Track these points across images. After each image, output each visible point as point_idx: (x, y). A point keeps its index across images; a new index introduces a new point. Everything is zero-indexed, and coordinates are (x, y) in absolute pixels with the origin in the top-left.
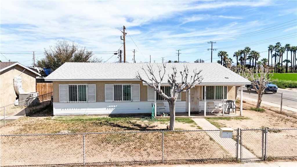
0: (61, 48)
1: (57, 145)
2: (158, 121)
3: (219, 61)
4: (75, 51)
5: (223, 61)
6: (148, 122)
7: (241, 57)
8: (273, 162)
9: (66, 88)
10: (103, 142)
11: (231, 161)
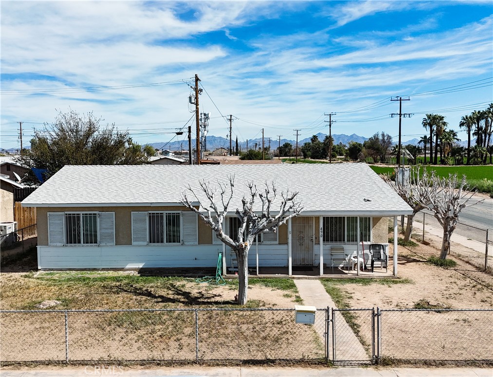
0: (65, 126)
1: (32, 327)
2: (227, 283)
3: (425, 137)
4: (94, 131)
5: (434, 138)
6: (206, 287)
7: (479, 128)
8: (392, 367)
9: (60, 220)
10: (110, 325)
11: (315, 364)
